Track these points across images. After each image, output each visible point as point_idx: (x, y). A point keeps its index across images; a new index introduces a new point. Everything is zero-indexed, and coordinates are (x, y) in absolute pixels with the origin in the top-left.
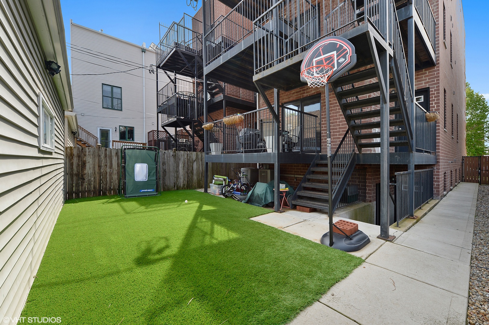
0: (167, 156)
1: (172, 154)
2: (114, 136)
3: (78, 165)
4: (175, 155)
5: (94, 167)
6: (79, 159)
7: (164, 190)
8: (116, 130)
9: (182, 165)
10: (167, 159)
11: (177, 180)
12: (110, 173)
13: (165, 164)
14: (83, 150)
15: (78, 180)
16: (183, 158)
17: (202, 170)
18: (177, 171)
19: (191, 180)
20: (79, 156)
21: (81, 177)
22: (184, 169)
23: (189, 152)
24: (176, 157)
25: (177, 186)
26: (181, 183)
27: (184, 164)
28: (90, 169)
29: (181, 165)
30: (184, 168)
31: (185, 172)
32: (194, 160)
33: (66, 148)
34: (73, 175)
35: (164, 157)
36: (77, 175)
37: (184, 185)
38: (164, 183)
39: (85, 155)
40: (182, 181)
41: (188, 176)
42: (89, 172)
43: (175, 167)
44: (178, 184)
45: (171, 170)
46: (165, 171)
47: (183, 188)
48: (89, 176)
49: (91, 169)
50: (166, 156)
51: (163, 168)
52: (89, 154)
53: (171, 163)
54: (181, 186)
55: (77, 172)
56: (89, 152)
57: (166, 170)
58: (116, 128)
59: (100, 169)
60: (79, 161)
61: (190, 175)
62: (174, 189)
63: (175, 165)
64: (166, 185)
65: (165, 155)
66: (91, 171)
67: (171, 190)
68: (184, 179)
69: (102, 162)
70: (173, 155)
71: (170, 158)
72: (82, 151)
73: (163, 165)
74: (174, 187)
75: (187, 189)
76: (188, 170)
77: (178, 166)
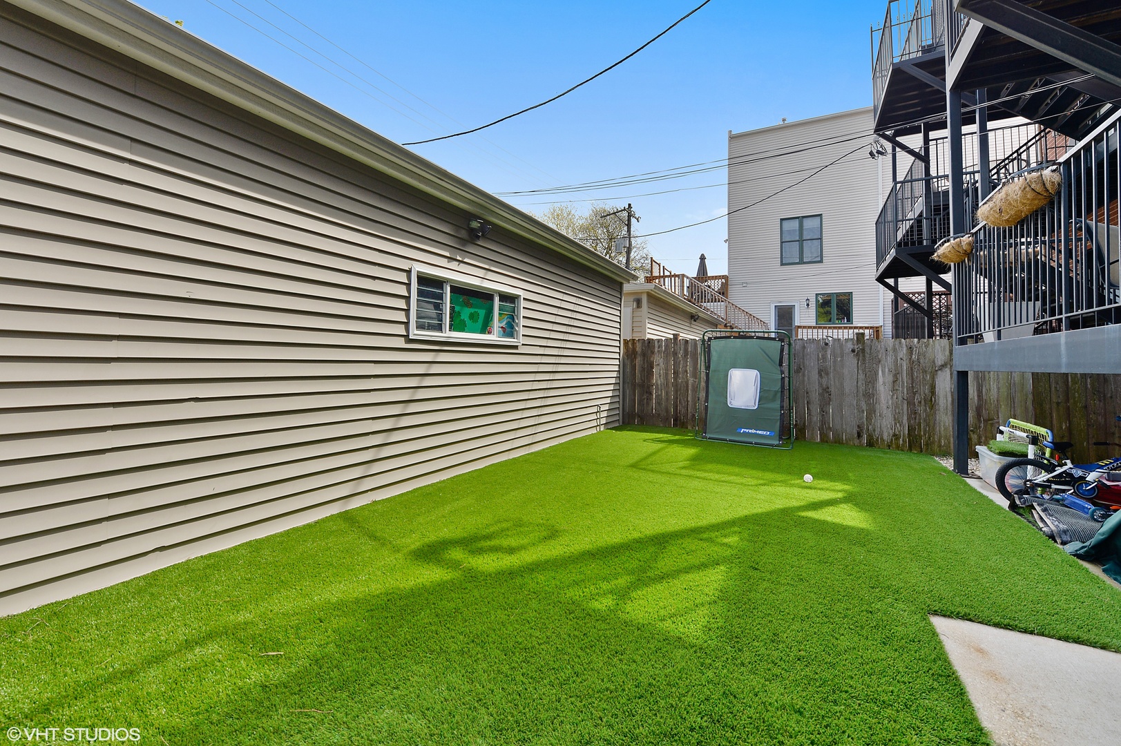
0: (834, 354)
1: (852, 347)
2: (805, 317)
3: (643, 369)
4: (863, 350)
5: (667, 374)
6: (644, 360)
7: (824, 439)
8: (808, 305)
9: (890, 378)
10: (835, 361)
11: (869, 418)
12: (693, 386)
13: (827, 374)
14: (650, 345)
15: (641, 395)
16: (890, 359)
17: (979, 396)
18: (870, 395)
19: (928, 425)
20: (644, 355)
21: (646, 388)
22: (894, 390)
23: (916, 340)
24: (864, 356)
25: (870, 437)
26: (885, 430)
27: (895, 376)
28: (660, 376)
29: (883, 380)
30: (897, 387)
31: (900, 398)
32: (939, 362)
33: (626, 342)
34: (635, 385)
35: (822, 356)
36: (642, 386)
37: (896, 436)
38: (824, 422)
39: (653, 353)
40: (886, 423)
41: (913, 413)
42: (659, 382)
43: (860, 383)
44: (874, 431)
45: (847, 390)
46: (827, 392)
47: (894, 445)
48: (658, 389)
49: (662, 377)
50: (829, 352)
51: (820, 384)
52: (658, 351)
53: (846, 371)
54: (885, 437)
55: (640, 381)
56: (659, 348)
57: (832, 389)
58: (808, 300)
59: (675, 378)
60: (644, 363)
61: (921, 410)
62: (856, 442)
63: (861, 376)
64: (829, 428)
65: (826, 351)
66: (662, 380)
67: (847, 443)
68: (897, 420)
69: (679, 365)
70: (853, 351)
71: (842, 357)
72: (648, 346)
73: (820, 375)
74: (859, 435)
75: (910, 449)
76: (912, 391)
77: (871, 380)
